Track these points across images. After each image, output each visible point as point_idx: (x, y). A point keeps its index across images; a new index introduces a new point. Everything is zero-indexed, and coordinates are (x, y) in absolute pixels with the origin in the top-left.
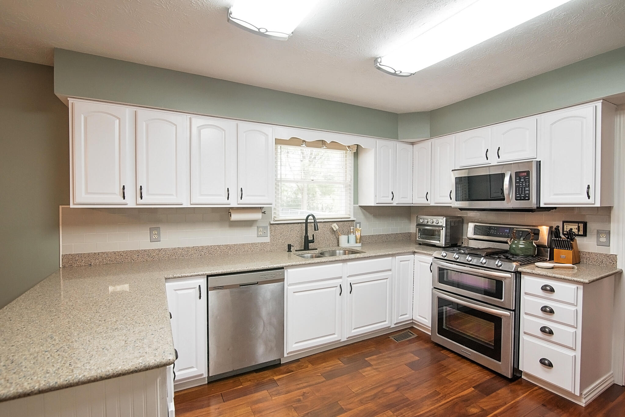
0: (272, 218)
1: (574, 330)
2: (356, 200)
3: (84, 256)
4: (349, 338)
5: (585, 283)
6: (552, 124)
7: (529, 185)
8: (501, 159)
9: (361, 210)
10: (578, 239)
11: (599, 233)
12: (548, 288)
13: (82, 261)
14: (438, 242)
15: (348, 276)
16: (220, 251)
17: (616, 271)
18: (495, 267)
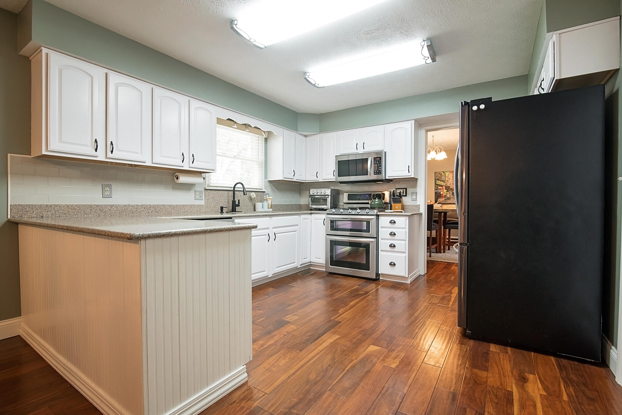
0: (207, 184)
1: (405, 242)
2: (266, 177)
3: (35, 207)
4: (274, 274)
5: (409, 215)
6: (392, 131)
7: (381, 165)
8: (365, 150)
9: (269, 184)
10: (403, 198)
11: (413, 193)
12: (393, 221)
13: (33, 212)
14: (326, 206)
15: (273, 227)
16: (164, 210)
17: (420, 213)
18: (366, 214)
